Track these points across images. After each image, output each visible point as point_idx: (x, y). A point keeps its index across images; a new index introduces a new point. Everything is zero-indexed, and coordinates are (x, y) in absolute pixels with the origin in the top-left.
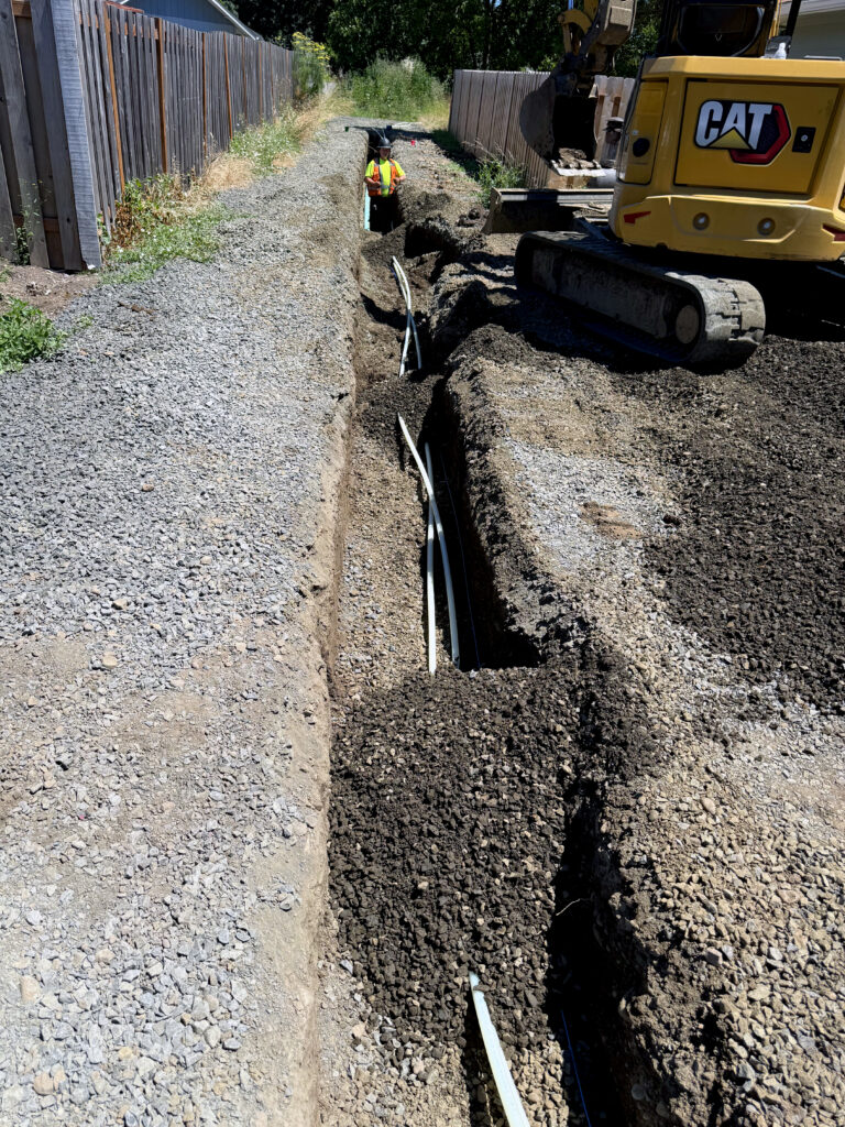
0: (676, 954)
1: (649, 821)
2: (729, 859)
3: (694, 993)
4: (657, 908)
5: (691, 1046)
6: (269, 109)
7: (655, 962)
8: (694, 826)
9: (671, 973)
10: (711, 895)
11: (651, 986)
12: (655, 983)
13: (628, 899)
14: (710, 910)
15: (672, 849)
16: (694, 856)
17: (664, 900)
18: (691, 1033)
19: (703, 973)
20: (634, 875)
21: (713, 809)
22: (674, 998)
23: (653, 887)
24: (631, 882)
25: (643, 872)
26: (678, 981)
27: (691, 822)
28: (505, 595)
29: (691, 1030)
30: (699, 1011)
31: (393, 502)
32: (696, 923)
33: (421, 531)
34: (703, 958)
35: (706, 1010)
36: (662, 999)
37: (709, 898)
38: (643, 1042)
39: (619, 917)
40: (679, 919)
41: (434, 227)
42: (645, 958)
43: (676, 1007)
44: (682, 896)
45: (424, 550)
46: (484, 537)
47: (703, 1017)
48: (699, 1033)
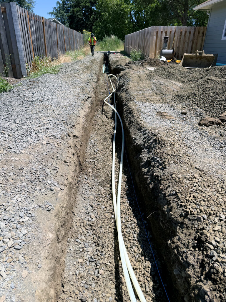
0: (186, 220)
1: (175, 181)
2: (204, 190)
3: (193, 232)
4: (179, 207)
5: (193, 249)
6: (77, 47)
7: (179, 225)
8: (191, 182)
9: (185, 227)
10: (198, 200)
11: (178, 233)
12: (179, 232)
13: (170, 206)
14: (198, 205)
15: (183, 188)
16: (191, 190)
17: (181, 204)
18: (193, 245)
19: (196, 224)
20: (171, 198)
21: (198, 177)
22: (186, 235)
23: (177, 200)
24: (170, 201)
25: (174, 197)
26: (188, 229)
27: (190, 181)
28: (133, 136)
29: (193, 244)
30: (195, 237)
31: (105, 126)
32: (193, 209)
33: (112, 132)
34: (196, 220)
35: (197, 236)
36: (182, 236)
37: (197, 201)
38: (176, 252)
39: (166, 213)
40: (186, 208)
41: (119, 67)
42: (176, 224)
43: (187, 238)
44: (187, 201)
45: (113, 136)
46: (127, 124)
47: (196, 238)
48: (195, 244)
